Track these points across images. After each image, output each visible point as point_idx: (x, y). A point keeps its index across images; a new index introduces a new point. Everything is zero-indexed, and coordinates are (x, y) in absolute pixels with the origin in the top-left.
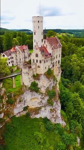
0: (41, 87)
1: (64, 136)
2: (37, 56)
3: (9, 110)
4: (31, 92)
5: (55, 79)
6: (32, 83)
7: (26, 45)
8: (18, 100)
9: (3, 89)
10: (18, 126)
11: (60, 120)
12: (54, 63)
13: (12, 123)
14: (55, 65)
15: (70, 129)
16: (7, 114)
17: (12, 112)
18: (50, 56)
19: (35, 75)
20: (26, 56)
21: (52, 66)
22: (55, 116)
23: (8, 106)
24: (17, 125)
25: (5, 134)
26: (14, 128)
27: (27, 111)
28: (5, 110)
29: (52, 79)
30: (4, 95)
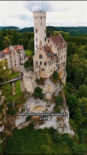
0: (46, 93)
1: (74, 148)
2: (41, 57)
3: (10, 121)
4: (34, 99)
5: (61, 83)
6: (36, 89)
7: (22, 45)
8: (20, 110)
9: (3, 97)
10: (22, 140)
11: (68, 129)
12: (59, 65)
13: (15, 137)
14: (60, 68)
15: (80, 139)
16: (8, 126)
17: (13, 124)
18: (56, 57)
19: (39, 79)
20: (22, 58)
21: (57, 68)
22: (62, 126)
23: (8, 117)
24: (20, 139)
25: (7, 150)
26: (17, 142)
27: (30, 121)
28: (5, 122)
29: (59, 83)
30: (4, 104)
